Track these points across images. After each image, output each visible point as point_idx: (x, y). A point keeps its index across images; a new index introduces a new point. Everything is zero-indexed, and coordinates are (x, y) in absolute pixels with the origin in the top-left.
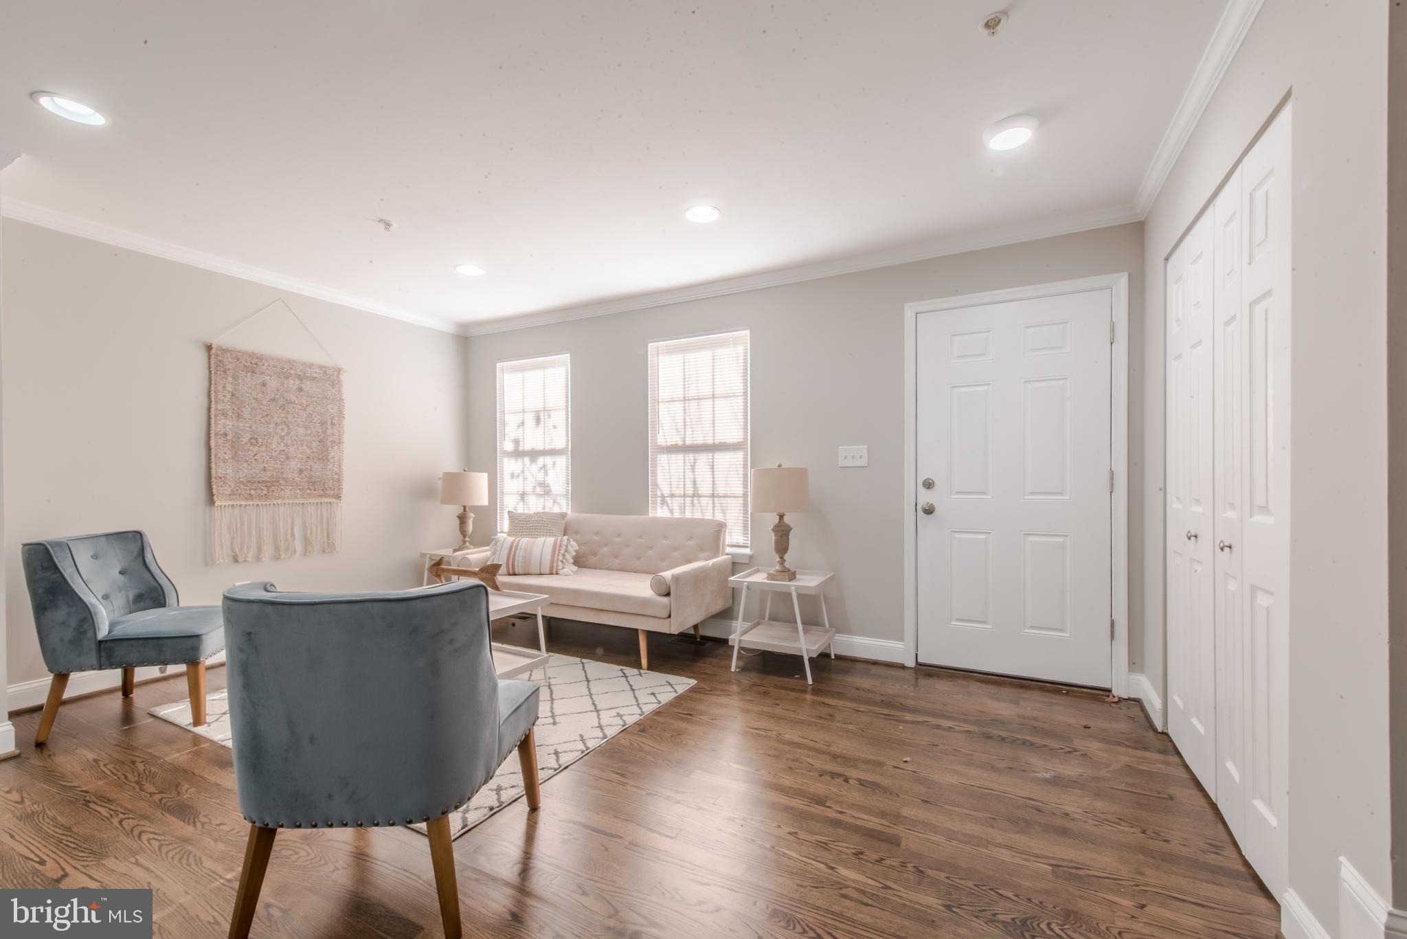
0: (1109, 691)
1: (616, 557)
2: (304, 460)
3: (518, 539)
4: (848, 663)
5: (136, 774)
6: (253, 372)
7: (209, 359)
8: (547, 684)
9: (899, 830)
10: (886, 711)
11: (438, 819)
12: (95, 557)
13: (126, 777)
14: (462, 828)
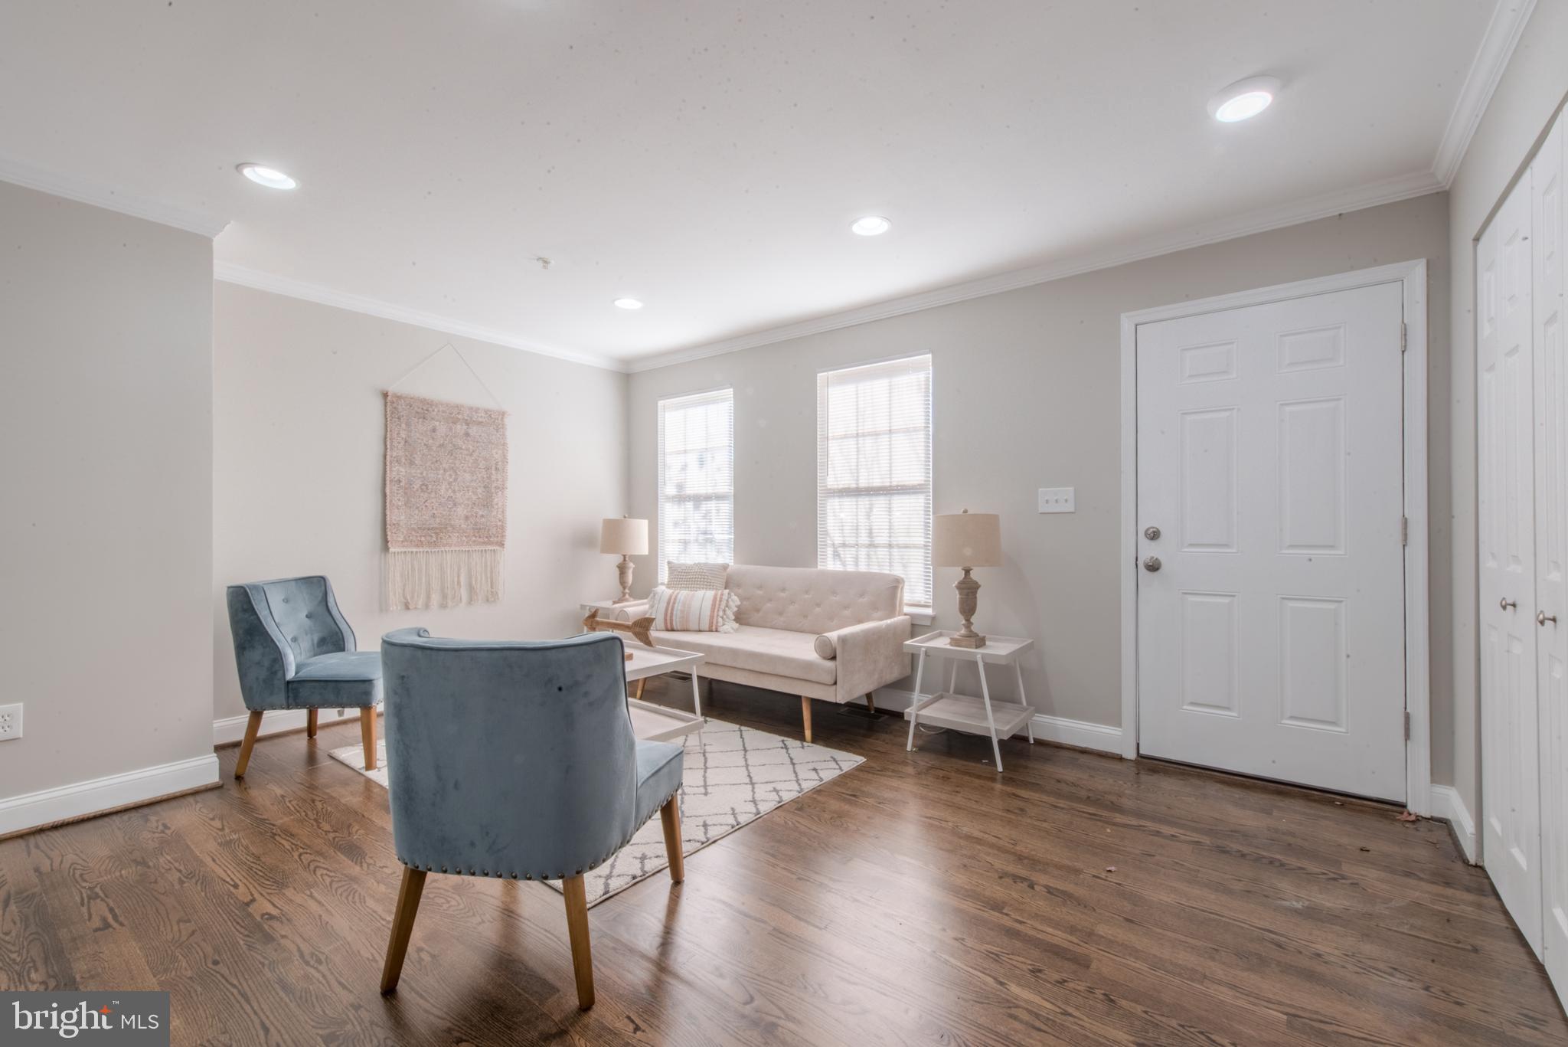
0: (1404, 806)
1: (781, 614)
2: (470, 506)
3: (677, 592)
4: (1051, 749)
5: (315, 812)
6: (424, 418)
7: (386, 406)
8: (702, 751)
9: (1091, 950)
10: (1092, 810)
11: (573, 878)
12: (286, 601)
13: (306, 815)
14: (604, 895)
